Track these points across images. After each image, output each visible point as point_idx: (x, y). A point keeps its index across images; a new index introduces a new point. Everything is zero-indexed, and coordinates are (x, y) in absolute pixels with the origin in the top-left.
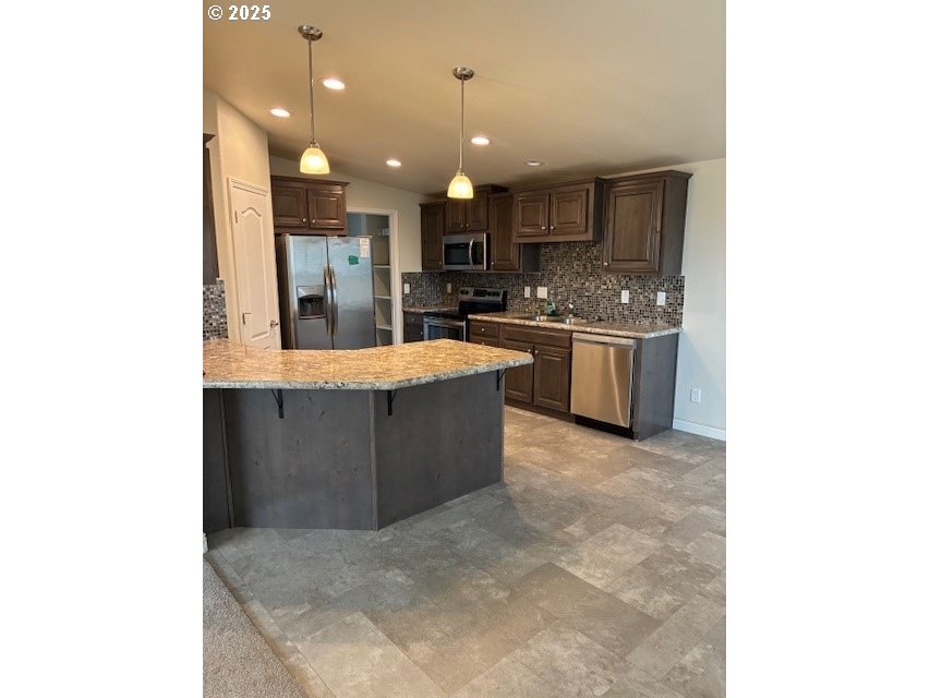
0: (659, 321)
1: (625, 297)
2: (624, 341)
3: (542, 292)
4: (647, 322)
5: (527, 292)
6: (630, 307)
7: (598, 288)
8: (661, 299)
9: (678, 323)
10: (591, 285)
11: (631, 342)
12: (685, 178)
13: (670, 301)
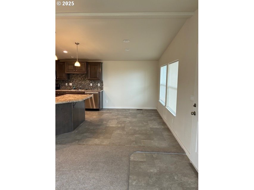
0: (99, 89)
1: (91, 85)
2: (97, 93)
3: (71, 84)
4: (96, 89)
5: (66, 84)
6: (92, 87)
7: (85, 83)
8: (99, 85)
9: (102, 89)
10: (83, 82)
11: (98, 93)
12: (102, 63)
13: (101, 85)
